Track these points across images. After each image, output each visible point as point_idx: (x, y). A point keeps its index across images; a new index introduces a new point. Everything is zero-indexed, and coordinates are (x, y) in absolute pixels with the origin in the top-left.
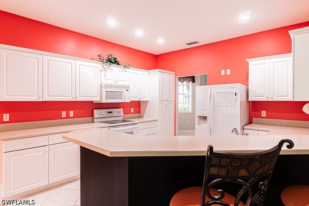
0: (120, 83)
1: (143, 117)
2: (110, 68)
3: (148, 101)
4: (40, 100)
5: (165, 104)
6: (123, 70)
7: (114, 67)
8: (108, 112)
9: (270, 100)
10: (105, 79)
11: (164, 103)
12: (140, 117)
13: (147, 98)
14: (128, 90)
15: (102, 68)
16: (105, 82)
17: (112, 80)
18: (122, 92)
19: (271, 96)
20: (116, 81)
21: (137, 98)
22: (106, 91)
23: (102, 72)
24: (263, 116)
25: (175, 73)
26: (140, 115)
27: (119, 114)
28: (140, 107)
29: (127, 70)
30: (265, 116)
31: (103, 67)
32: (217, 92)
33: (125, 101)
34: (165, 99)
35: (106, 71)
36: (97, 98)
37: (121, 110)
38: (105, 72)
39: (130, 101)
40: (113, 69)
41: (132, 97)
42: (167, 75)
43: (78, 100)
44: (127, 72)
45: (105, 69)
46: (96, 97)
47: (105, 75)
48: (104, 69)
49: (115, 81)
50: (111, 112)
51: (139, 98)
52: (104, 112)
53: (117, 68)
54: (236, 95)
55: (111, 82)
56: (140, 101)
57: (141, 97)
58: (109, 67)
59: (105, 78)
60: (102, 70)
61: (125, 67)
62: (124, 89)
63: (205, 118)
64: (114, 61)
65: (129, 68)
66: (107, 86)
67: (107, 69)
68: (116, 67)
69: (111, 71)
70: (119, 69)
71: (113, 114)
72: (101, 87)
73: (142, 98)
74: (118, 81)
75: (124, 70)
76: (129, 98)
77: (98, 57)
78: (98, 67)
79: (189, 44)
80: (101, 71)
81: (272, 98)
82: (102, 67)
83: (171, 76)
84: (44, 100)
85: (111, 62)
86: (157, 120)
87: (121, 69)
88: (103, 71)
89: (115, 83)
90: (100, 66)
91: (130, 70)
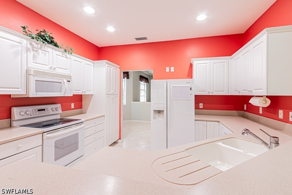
0: (59, 71)
1: (85, 113)
2: (42, 49)
3: (92, 95)
5: (112, 98)
6: (63, 54)
7: (49, 48)
8: (39, 110)
9: (211, 94)
10: (33, 63)
11: (110, 97)
12: (82, 113)
13: (91, 92)
14: (69, 81)
15: (29, 46)
16: (33, 66)
17: (47, 65)
18: (61, 83)
19: (212, 91)
20: (53, 68)
21: (81, 91)
22: (36, 80)
23: (29, 53)
24: (200, 107)
25: (120, 67)
26: (82, 111)
27: (56, 111)
28: (82, 101)
29: (68, 56)
30: (202, 107)
31: (31, 44)
32: (173, 86)
33: (66, 95)
34: (112, 92)
35: (37, 51)
36: (20, 90)
37: (59, 106)
38: (35, 52)
39: (72, 95)
40: (47, 50)
41: (74, 91)
42: (113, 67)
44: (67, 58)
45: (35, 49)
46: (18, 88)
47: (34, 57)
48: (33, 48)
49: (51, 67)
50: (44, 110)
51: (83, 92)
52: (30, 110)
53: (54, 51)
54: (191, 90)
55: (46, 68)
56: (81, 95)
57: (85, 91)
58: (41, 47)
59: (35, 61)
60: (29, 48)
61: (65, 51)
62: (64, 80)
63: (159, 112)
64: (50, 41)
65: (71, 53)
66: (37, 73)
67: (38, 49)
68: (53, 49)
69: (45, 54)
70: (57, 53)
71: (46, 112)
72: (28, 74)
73: (87, 91)
74: (55, 68)
75: (64, 56)
76: (71, 91)
77: (22, 29)
78: (21, 43)
79: (138, 39)
80: (28, 50)
81: (212, 93)
82: (28, 43)
83: (116, 70)
85: (46, 40)
86: (104, 116)
87: (60, 54)
88: (32, 50)
89: (52, 70)
90: (25, 42)
91: (72, 57)
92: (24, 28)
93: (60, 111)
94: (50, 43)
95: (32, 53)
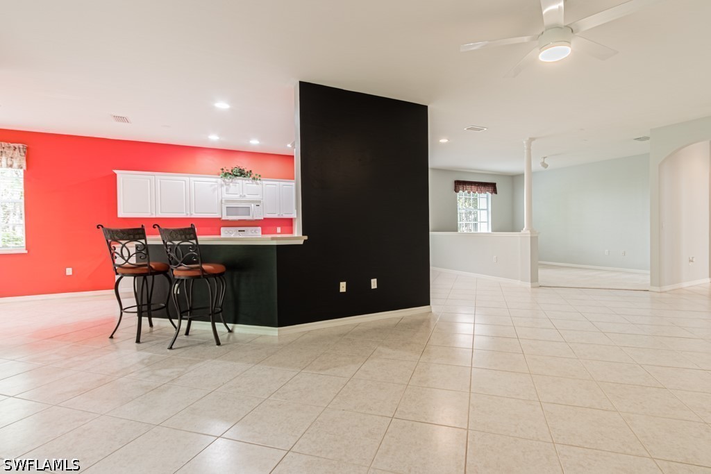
0: (248, 197)
2: (233, 182)
3: (295, 218)
4: (154, 216)
7: (240, 181)
8: (239, 231)
13: (292, 215)
14: (258, 206)
15: (223, 183)
16: (226, 196)
17: (237, 194)
18: (249, 207)
20: (243, 196)
21: (276, 215)
22: (227, 207)
23: (222, 187)
28: (292, 226)
29: (258, 181)
31: (224, 181)
33: (255, 218)
35: (228, 185)
36: (217, 214)
37: (259, 228)
39: (263, 219)
40: (237, 183)
41: (267, 214)
43: (192, 216)
44: (256, 184)
47: (227, 190)
48: (225, 183)
49: (241, 195)
50: (244, 231)
51: (279, 215)
53: (244, 181)
55: (236, 197)
57: (282, 214)
59: (227, 193)
61: (254, 179)
62: (253, 205)
64: (238, 174)
65: (260, 180)
66: (227, 201)
67: (230, 184)
68: (242, 179)
69: (235, 186)
70: (247, 182)
71: (246, 232)
72: (222, 203)
73: (284, 214)
75: (254, 183)
76: (260, 214)
77: (221, 170)
78: (216, 182)
82: (222, 181)
84: (158, 216)
85: (236, 176)
87: (250, 182)
88: (225, 185)
89: (242, 198)
90: (220, 180)
91: (264, 182)
92: (223, 169)
93: (260, 233)
94: (240, 176)
95: (225, 187)
